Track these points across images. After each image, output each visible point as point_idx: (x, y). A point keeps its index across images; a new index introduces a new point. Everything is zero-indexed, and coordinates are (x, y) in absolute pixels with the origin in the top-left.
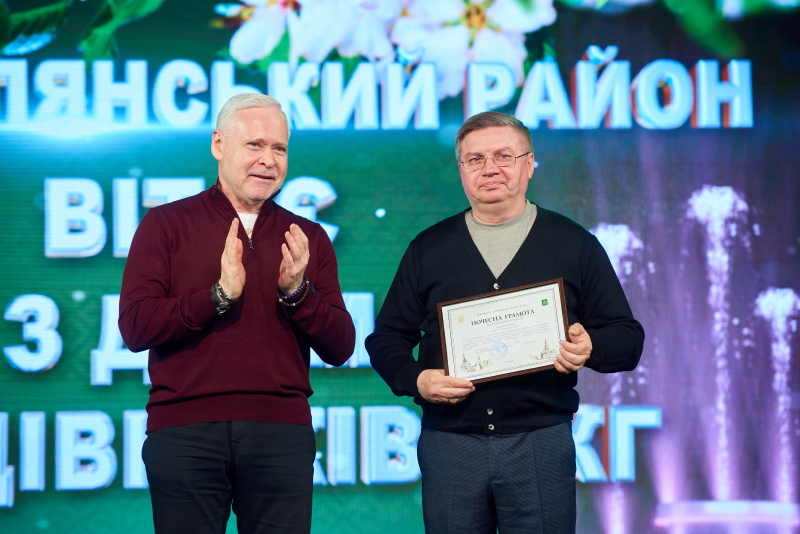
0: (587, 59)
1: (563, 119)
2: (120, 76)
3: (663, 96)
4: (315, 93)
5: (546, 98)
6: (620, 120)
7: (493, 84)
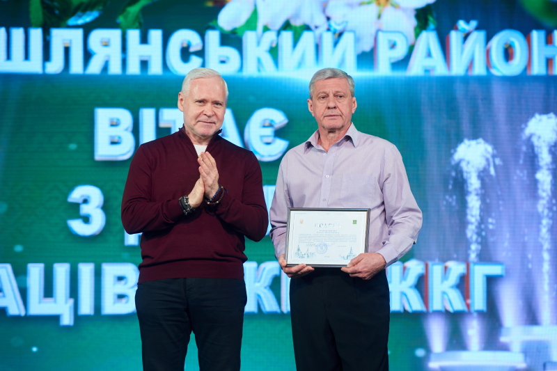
0: (456, 29)
1: (440, 70)
2: (144, 40)
3: (508, 54)
4: (274, 51)
5: (429, 55)
6: (479, 70)
7: (393, 46)
